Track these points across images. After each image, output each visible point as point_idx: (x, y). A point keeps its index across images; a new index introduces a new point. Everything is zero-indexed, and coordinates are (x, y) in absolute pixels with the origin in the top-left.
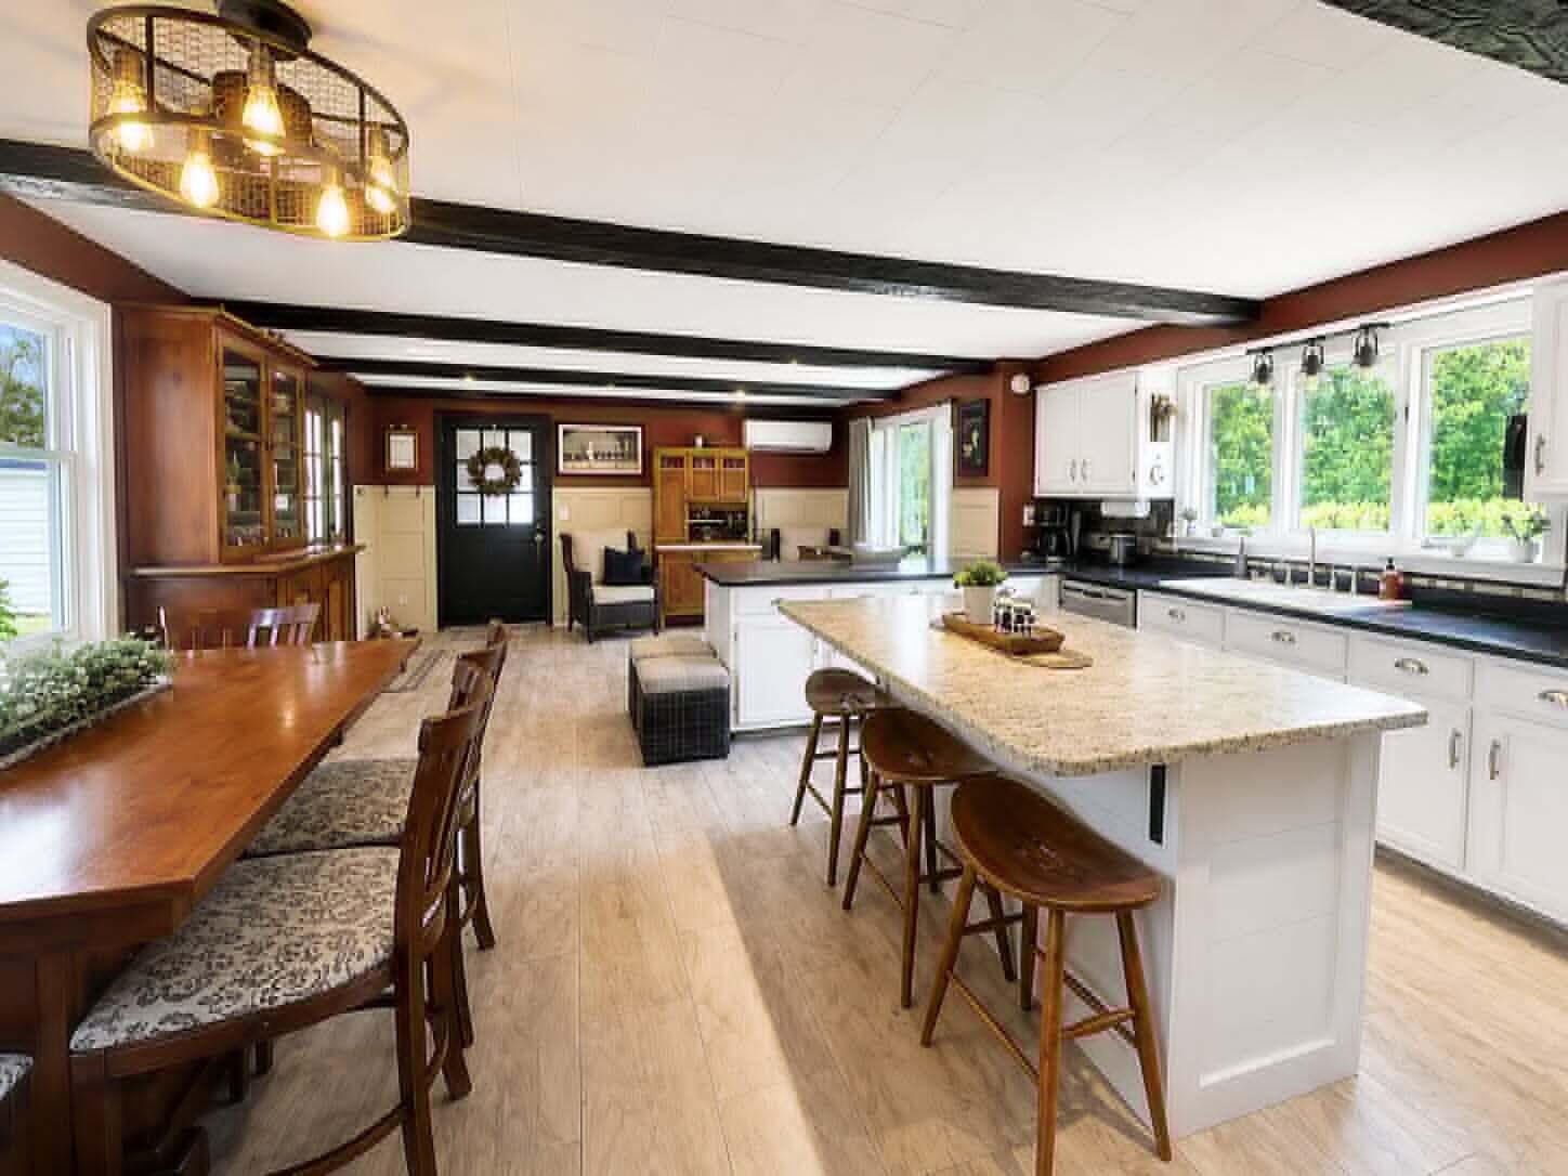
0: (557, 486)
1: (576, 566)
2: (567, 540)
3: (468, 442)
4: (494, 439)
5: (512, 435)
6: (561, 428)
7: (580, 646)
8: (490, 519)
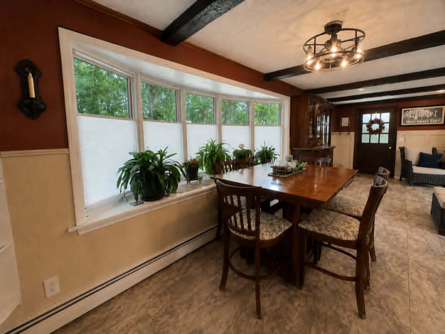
0: (399, 130)
1: (406, 158)
2: (403, 149)
3: (366, 118)
4: (376, 116)
5: (383, 114)
6: (403, 110)
7: (407, 187)
8: (373, 141)
